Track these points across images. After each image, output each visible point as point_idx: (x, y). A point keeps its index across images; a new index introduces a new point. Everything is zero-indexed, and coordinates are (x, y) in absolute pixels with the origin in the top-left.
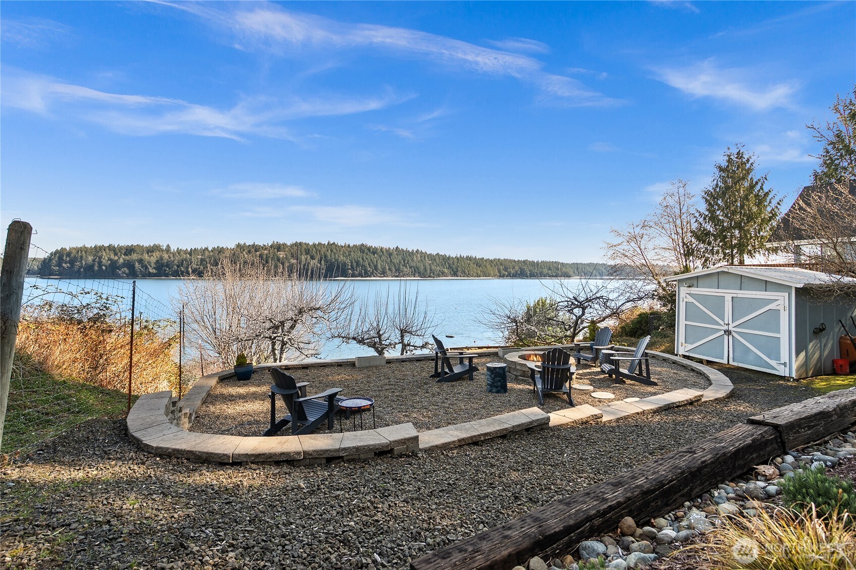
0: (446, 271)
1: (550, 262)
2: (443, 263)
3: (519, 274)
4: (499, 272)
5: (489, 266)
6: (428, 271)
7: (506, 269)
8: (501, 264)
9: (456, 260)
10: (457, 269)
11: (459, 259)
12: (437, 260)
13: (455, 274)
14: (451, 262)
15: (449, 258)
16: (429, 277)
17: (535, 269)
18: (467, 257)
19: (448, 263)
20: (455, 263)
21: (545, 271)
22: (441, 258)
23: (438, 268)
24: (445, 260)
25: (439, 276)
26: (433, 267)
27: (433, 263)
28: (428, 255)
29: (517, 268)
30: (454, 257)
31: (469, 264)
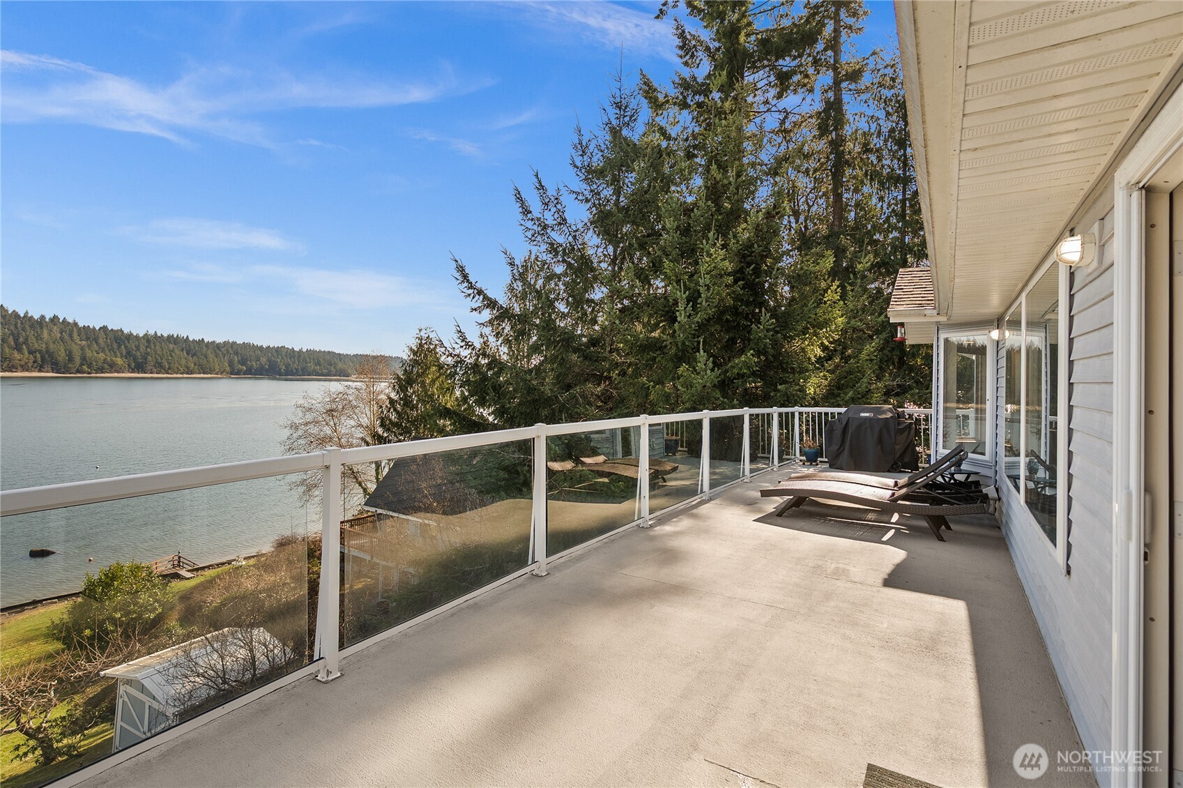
0: (119, 361)
1: (320, 352)
2: (115, 346)
3: (267, 370)
4: (231, 364)
5: (211, 356)
6: (78, 360)
7: (243, 362)
8: (236, 353)
9: (144, 342)
10: (146, 359)
11: (152, 340)
12: (101, 341)
13: (140, 367)
14: (132, 345)
15: (130, 336)
16: (78, 371)
17: (294, 363)
18: (170, 337)
19: (126, 347)
20: (142, 349)
21: (311, 366)
22: (111, 335)
23: (102, 356)
24: (118, 339)
25: (101, 370)
26: (89, 354)
27: (89, 347)
28: (79, 329)
29: (264, 360)
30: (141, 335)
31: (173, 351)
